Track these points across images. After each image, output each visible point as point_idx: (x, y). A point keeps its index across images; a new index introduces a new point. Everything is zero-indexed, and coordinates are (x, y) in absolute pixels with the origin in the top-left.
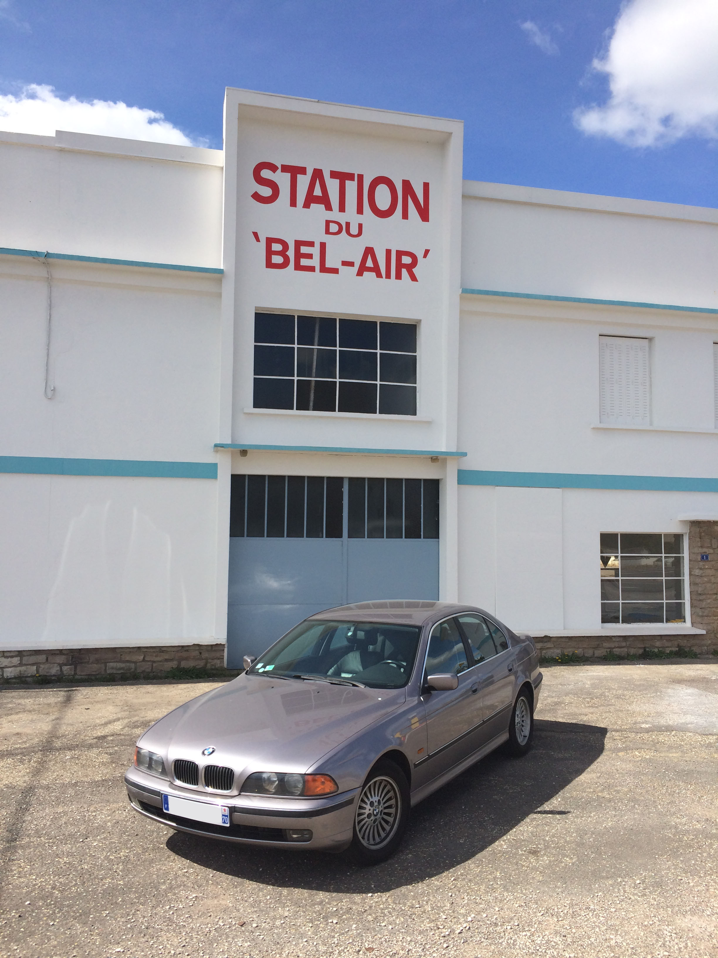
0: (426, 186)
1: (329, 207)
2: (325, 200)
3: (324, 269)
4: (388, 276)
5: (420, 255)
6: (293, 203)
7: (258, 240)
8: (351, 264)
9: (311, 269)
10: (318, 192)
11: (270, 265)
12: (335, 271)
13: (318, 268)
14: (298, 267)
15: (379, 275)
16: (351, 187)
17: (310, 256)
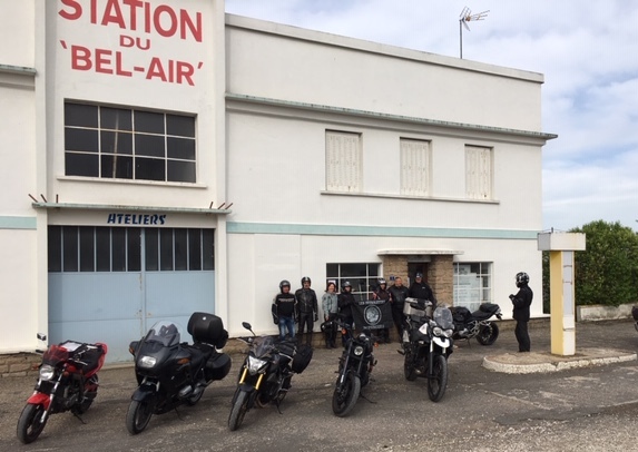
0: (199, 15)
1: (122, 26)
2: (119, 20)
3: (120, 72)
4: (171, 80)
5: (195, 66)
6: (94, 20)
7: (65, 47)
8: (142, 70)
9: (110, 72)
10: (113, 13)
11: (75, 66)
12: (129, 74)
13: (115, 71)
14: (99, 69)
15: (164, 79)
16: (140, 12)
17: (108, 62)
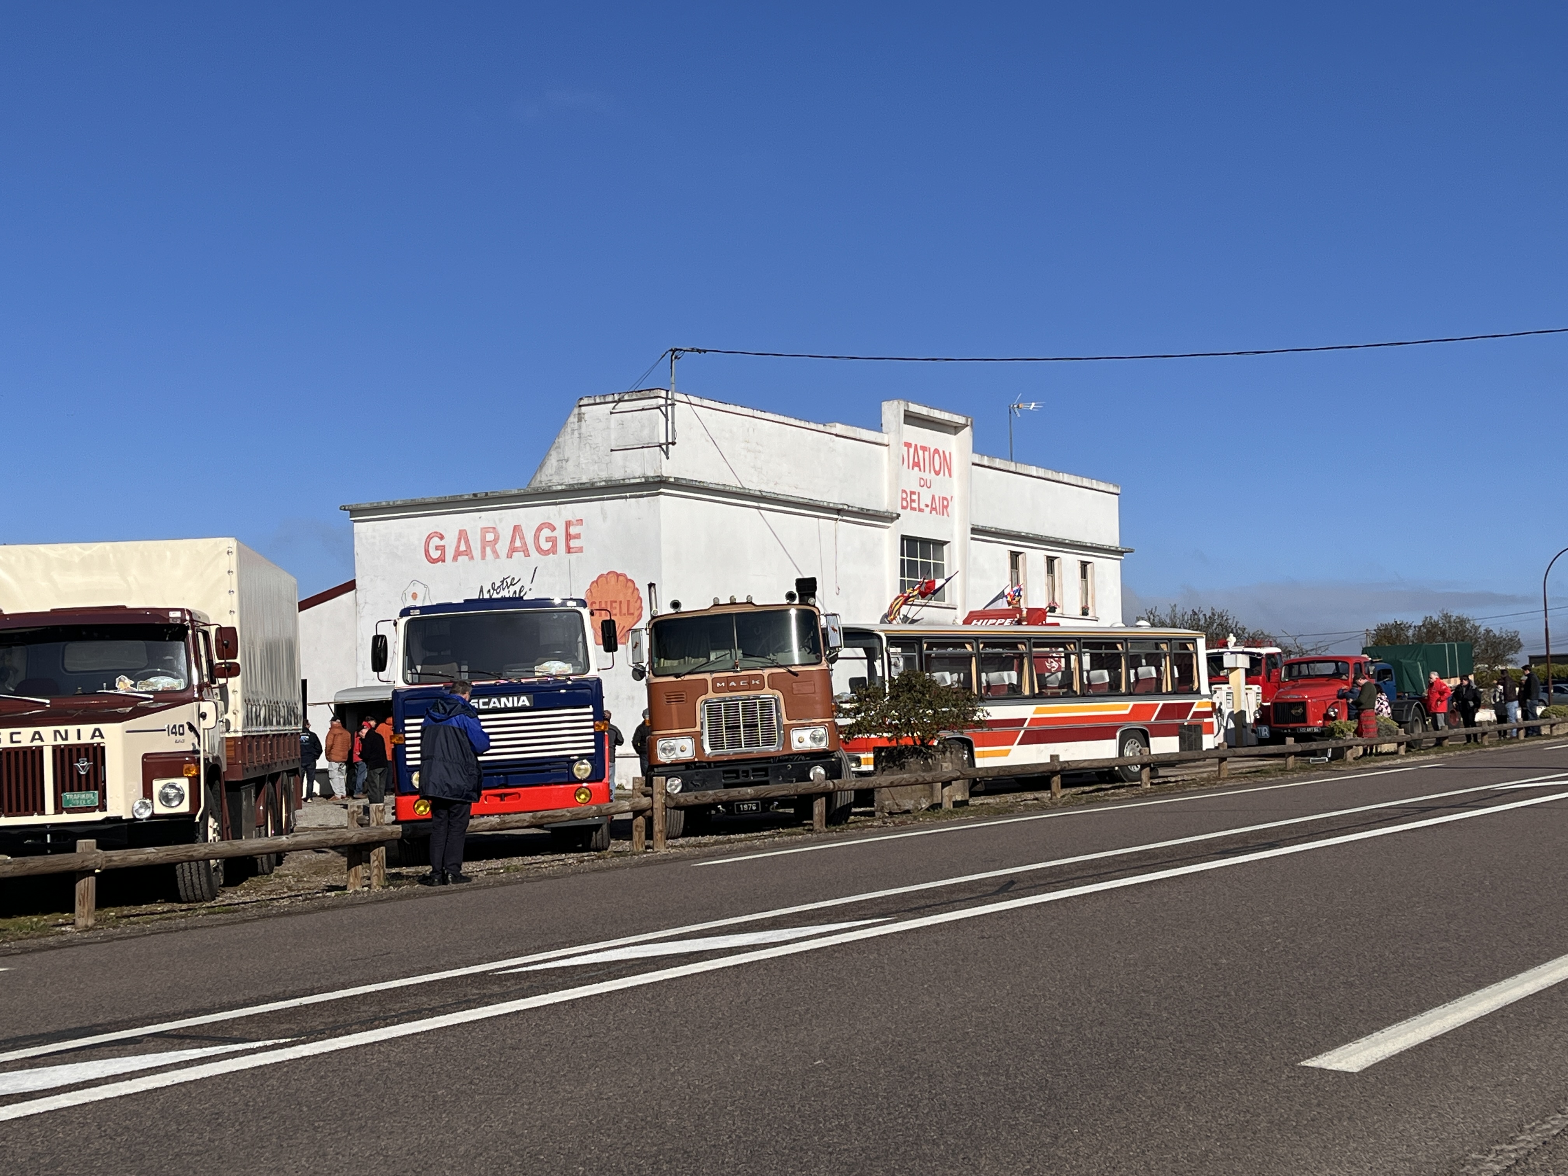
0: (950, 454)
1: (920, 470)
2: (919, 465)
3: (921, 510)
4: (940, 513)
5: (949, 499)
6: (909, 467)
8: (927, 506)
10: (916, 460)
11: (902, 506)
12: (923, 511)
13: (917, 508)
14: (911, 508)
15: (936, 512)
17: (914, 501)
